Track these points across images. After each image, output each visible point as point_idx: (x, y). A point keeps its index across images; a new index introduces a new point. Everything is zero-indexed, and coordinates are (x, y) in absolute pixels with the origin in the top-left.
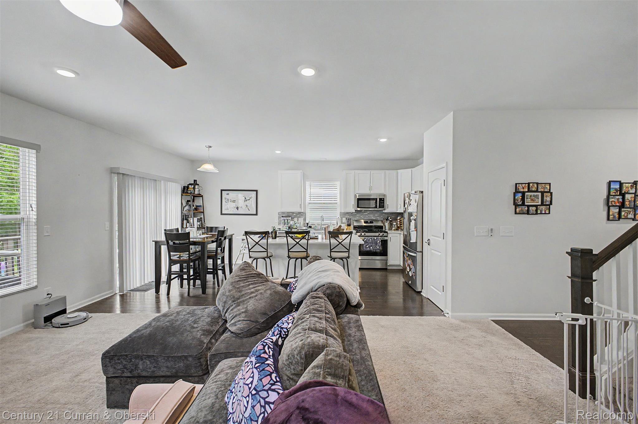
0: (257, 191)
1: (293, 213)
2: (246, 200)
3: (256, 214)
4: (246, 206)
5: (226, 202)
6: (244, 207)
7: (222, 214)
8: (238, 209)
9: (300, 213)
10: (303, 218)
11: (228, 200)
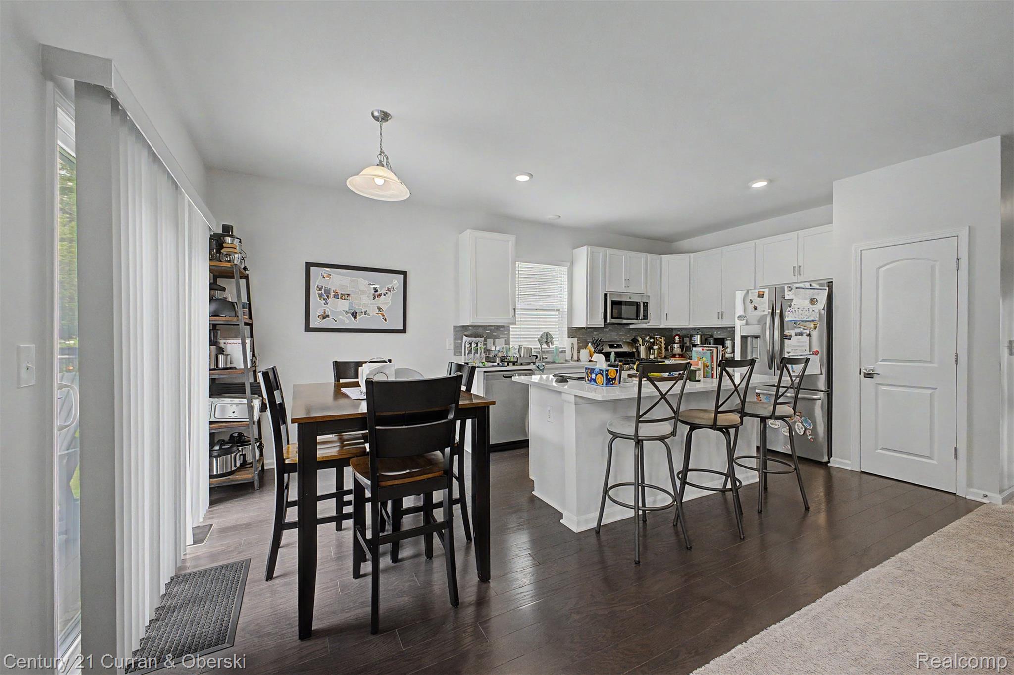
0: (404, 274)
1: (485, 327)
2: (376, 294)
3: (404, 331)
4: (379, 308)
5: (321, 296)
6: (373, 311)
7: (308, 329)
8: (355, 318)
9: (498, 328)
10: (503, 340)
11: (328, 292)
